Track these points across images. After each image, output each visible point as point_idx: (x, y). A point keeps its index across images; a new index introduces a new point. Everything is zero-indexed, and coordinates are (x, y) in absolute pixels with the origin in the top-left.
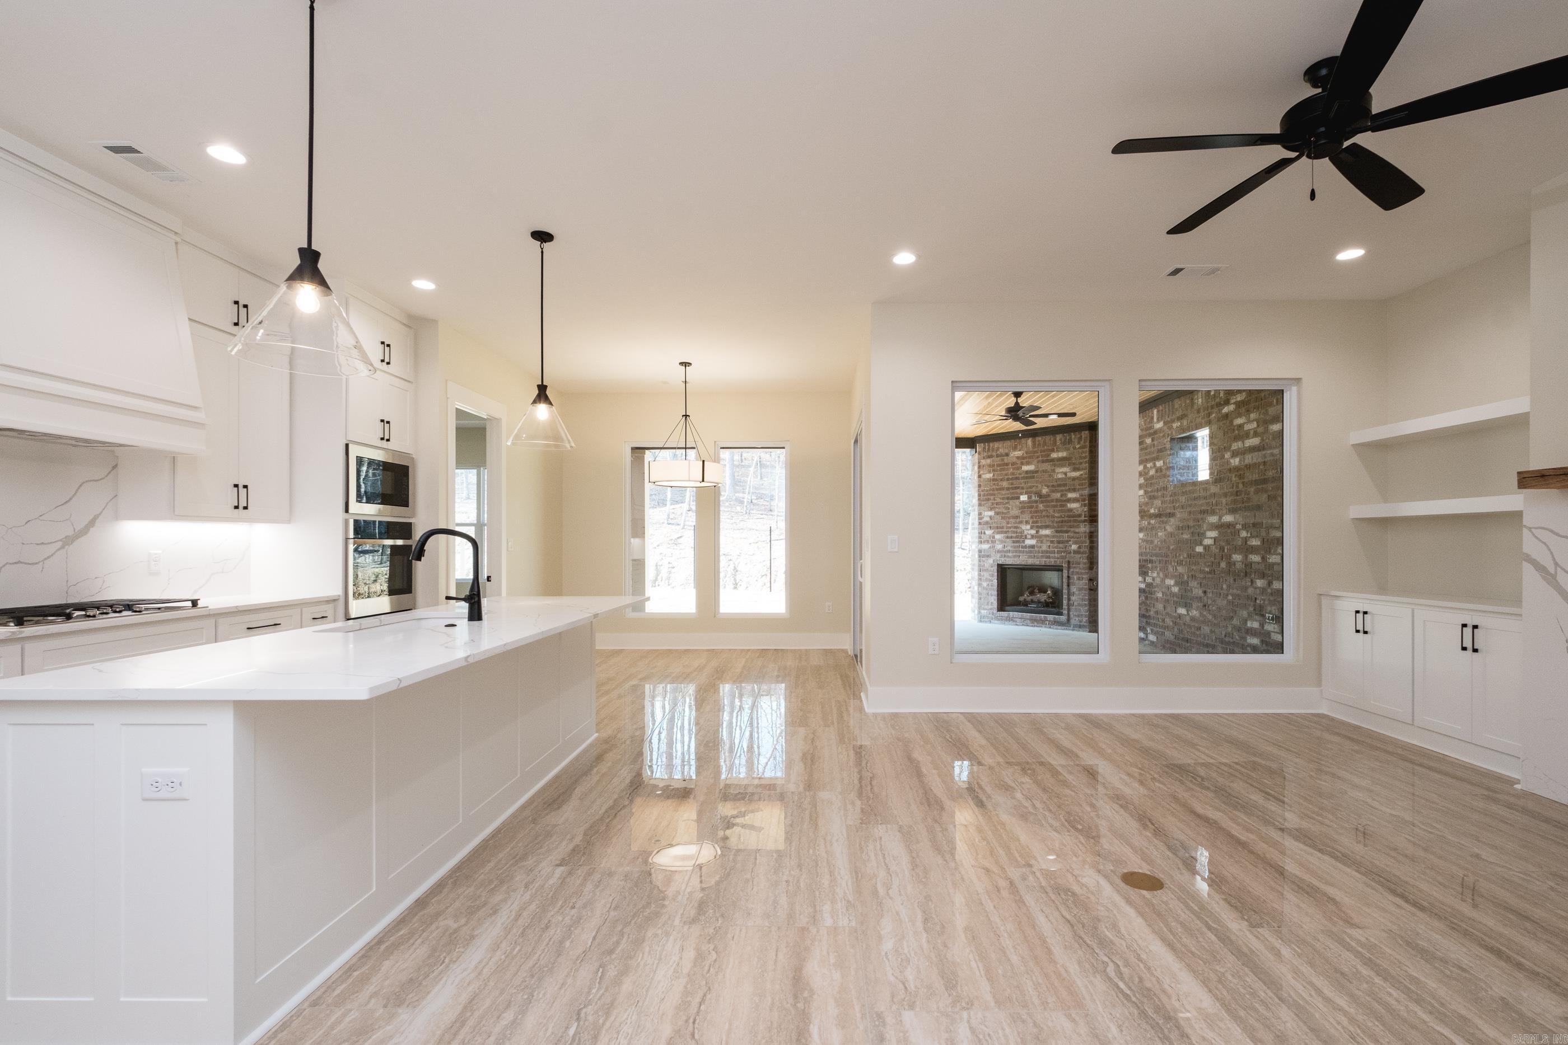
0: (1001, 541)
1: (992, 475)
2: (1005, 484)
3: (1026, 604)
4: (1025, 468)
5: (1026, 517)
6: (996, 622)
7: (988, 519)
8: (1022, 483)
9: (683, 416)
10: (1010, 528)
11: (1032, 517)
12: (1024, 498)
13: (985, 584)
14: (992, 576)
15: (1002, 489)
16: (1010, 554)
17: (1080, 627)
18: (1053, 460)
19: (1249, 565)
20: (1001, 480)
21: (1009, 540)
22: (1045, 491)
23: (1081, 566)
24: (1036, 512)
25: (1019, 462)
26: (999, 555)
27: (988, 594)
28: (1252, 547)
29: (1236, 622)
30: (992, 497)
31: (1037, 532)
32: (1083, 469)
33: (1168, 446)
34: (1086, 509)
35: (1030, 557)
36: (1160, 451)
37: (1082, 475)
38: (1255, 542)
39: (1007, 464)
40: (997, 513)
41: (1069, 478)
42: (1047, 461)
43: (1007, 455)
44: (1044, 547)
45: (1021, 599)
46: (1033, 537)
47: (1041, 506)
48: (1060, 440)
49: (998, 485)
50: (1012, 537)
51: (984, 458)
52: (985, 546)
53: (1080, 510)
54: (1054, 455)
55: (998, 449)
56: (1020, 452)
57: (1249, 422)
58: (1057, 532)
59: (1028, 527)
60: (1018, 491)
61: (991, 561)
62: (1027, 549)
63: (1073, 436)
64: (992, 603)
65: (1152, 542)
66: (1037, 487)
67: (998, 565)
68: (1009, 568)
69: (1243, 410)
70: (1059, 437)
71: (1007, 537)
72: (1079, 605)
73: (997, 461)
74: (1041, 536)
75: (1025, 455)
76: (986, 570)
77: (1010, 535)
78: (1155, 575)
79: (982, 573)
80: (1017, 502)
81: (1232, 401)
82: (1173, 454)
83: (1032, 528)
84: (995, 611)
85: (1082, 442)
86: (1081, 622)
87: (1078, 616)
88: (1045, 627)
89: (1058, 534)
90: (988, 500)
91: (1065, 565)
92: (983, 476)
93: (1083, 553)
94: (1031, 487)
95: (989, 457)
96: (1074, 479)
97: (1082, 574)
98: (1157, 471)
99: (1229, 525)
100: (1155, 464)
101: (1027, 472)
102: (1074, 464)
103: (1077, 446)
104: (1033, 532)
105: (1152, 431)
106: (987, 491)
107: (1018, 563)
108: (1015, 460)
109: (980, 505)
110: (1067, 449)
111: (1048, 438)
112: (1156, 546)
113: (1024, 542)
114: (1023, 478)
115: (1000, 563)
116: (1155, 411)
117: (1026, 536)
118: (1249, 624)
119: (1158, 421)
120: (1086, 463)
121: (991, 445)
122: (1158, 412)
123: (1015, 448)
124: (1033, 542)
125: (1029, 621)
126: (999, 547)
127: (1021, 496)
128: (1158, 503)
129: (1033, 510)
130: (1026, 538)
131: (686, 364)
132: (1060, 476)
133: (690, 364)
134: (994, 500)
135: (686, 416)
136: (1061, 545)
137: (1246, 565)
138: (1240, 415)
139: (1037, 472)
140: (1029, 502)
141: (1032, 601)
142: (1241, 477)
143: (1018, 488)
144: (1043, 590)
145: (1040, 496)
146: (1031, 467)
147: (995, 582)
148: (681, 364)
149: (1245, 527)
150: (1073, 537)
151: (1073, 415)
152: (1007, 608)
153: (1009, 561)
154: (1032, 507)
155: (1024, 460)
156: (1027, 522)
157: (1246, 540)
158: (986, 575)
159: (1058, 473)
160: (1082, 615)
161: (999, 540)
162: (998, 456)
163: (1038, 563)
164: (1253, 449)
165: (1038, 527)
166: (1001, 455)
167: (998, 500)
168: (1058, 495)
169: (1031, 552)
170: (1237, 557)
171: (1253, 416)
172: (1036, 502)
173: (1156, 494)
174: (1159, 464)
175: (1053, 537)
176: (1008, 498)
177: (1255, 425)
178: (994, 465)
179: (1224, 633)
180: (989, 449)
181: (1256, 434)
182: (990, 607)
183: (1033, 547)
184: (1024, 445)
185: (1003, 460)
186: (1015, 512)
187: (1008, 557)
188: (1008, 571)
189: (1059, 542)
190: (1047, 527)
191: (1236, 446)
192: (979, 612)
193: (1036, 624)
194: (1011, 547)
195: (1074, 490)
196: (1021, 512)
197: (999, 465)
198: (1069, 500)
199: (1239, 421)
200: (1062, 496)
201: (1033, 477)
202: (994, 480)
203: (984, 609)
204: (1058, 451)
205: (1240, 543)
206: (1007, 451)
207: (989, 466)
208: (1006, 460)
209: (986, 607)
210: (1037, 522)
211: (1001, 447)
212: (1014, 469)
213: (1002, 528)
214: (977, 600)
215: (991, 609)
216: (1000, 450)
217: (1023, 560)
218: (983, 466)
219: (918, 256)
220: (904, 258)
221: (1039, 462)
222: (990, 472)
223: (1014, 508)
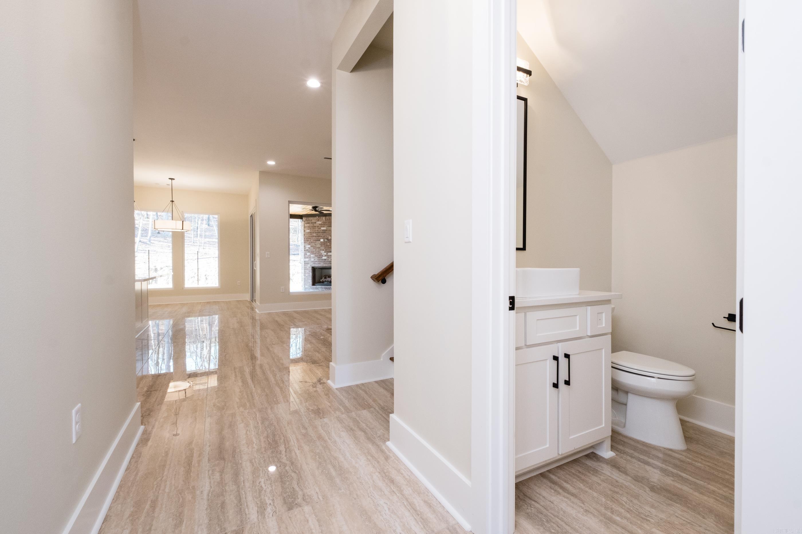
0: (313, 258)
1: (309, 231)
2: (315, 235)
3: (323, 282)
4: (322, 228)
5: (323, 248)
6: (312, 289)
7: (308, 248)
8: (321, 234)
9: (171, 201)
10: (317, 252)
11: (325, 248)
12: (322, 240)
13: (307, 275)
14: (310, 271)
15: (313, 236)
16: (317, 263)
20: (313, 233)
24: (326, 246)
26: (312, 263)
27: (308, 279)
30: (309, 240)
31: (327, 254)
35: (324, 263)
39: (315, 227)
40: (312, 246)
43: (315, 223)
45: (321, 280)
46: (325, 256)
47: (328, 244)
49: (312, 235)
50: (317, 256)
51: (306, 223)
52: (307, 260)
55: (312, 220)
59: (324, 252)
60: (320, 237)
61: (309, 265)
62: (323, 261)
64: (310, 282)
66: (327, 236)
68: (316, 268)
71: (316, 256)
73: (311, 225)
74: (328, 255)
75: (322, 223)
76: (307, 269)
77: (317, 255)
79: (306, 271)
80: (319, 242)
83: (325, 252)
84: (311, 286)
90: (308, 241)
92: (306, 231)
94: (324, 236)
95: (308, 223)
101: (323, 230)
104: (325, 254)
106: (307, 237)
107: (320, 266)
108: (318, 225)
109: (305, 243)
114: (322, 232)
115: (313, 266)
117: (323, 255)
121: (309, 218)
123: (318, 220)
124: (325, 258)
125: (324, 289)
126: (312, 260)
127: (321, 240)
130: (323, 256)
131: (172, 179)
133: (174, 179)
135: (172, 201)
139: (326, 230)
140: (324, 242)
141: (325, 281)
143: (320, 236)
145: (328, 239)
146: (325, 228)
147: (311, 274)
148: (170, 179)
152: (316, 284)
153: (316, 265)
154: (325, 244)
156: (323, 250)
161: (312, 257)
162: (312, 223)
163: (327, 266)
165: (327, 252)
166: (313, 223)
167: (312, 241)
169: (324, 262)
172: (326, 242)
176: (316, 240)
178: (310, 227)
180: (308, 220)
182: (309, 284)
183: (325, 260)
184: (322, 219)
185: (314, 225)
186: (319, 246)
187: (316, 264)
188: (316, 269)
192: (305, 287)
194: (317, 260)
196: (321, 246)
197: (312, 227)
201: (325, 232)
202: (310, 233)
203: (306, 285)
206: (315, 221)
207: (308, 227)
208: (315, 225)
209: (307, 284)
210: (327, 250)
211: (313, 219)
212: (318, 229)
213: (314, 252)
214: (304, 282)
215: (309, 285)
216: (313, 221)
217: (322, 265)
218: (306, 227)
219: (276, 163)
220: (271, 163)
221: (327, 226)
222: (308, 229)
223: (318, 244)
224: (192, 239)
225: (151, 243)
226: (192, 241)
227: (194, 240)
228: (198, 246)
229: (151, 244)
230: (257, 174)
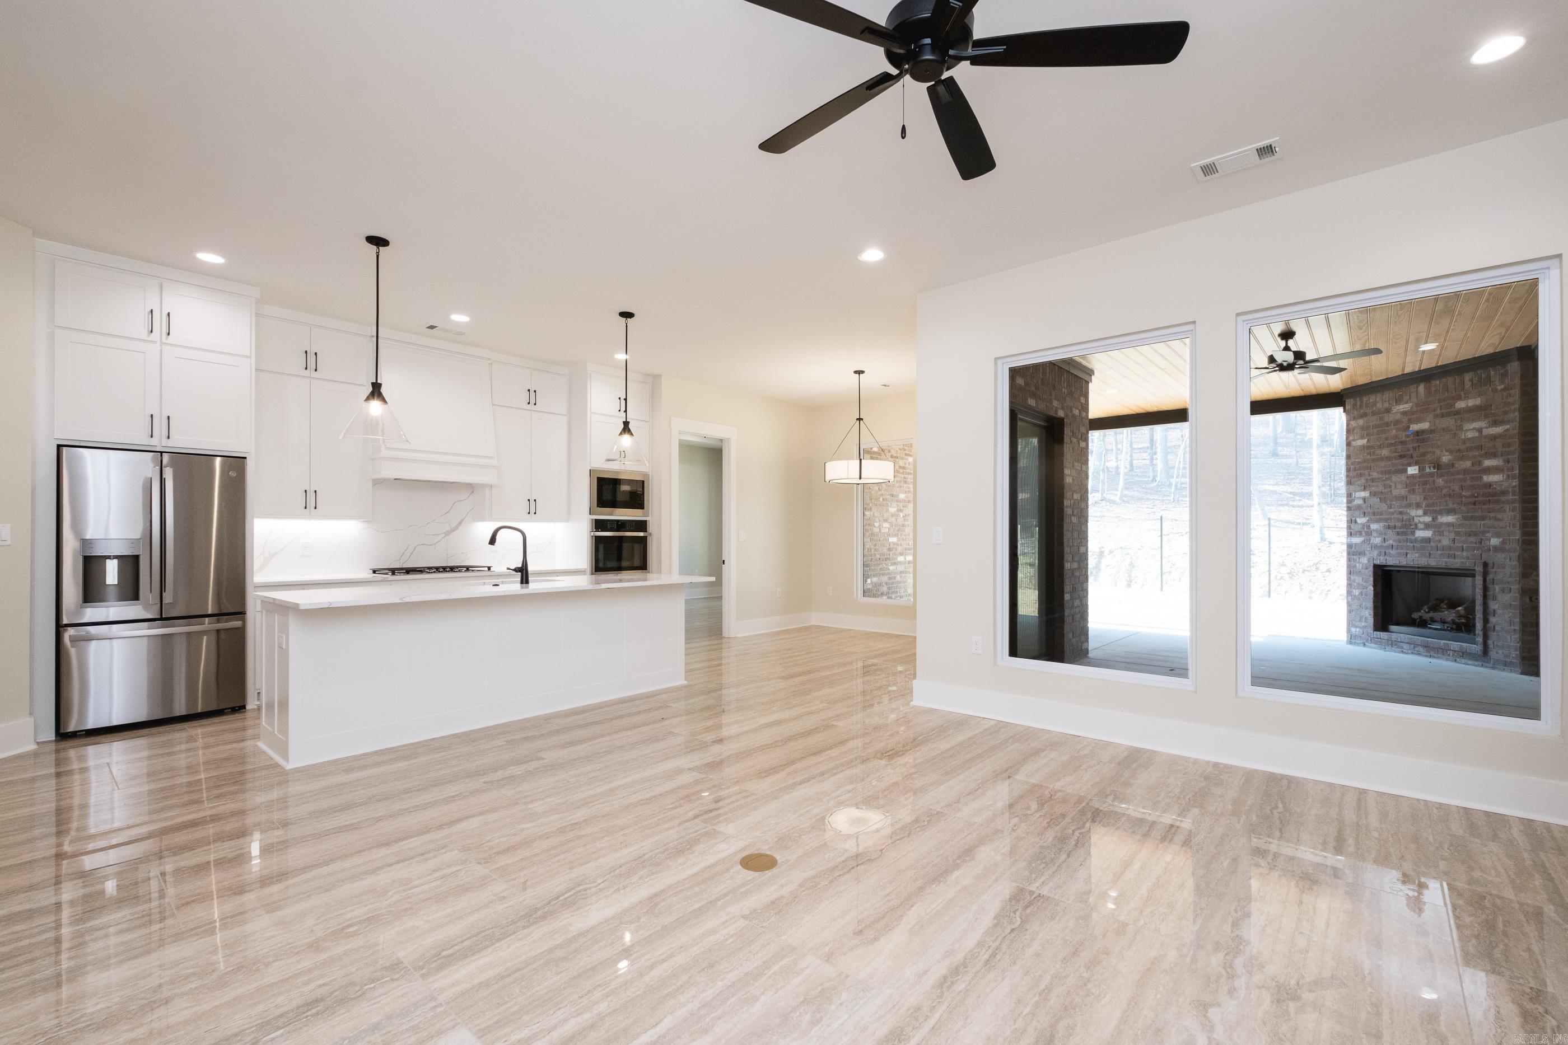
0: (1380, 533)
1: (1365, 441)
2: (1385, 452)
4: (1415, 427)
5: (1417, 498)
6: (1372, 645)
7: (1360, 502)
8: (1409, 449)
10: (1393, 514)
11: (1426, 498)
12: (1413, 470)
13: (1356, 592)
14: (1367, 580)
15: (1381, 459)
16: (1395, 552)
17: (1506, 664)
18: (1458, 412)
20: (1380, 447)
21: (1390, 531)
22: (1446, 458)
24: (1433, 490)
25: (1405, 419)
26: (1375, 553)
27: (1361, 607)
30: (1366, 472)
31: (1434, 519)
32: (1510, 422)
34: (1515, 483)
35: (1424, 556)
37: (1507, 430)
39: (1387, 424)
40: (1374, 494)
41: (1486, 436)
42: (1449, 415)
43: (1388, 410)
44: (1445, 542)
45: (1416, 616)
46: (1427, 526)
47: (1440, 482)
48: (1471, 380)
49: (1375, 454)
50: (1395, 527)
51: (1356, 419)
52: (1357, 540)
53: (1506, 484)
54: (1460, 405)
55: (1375, 403)
56: (1406, 406)
58: (1465, 518)
59: (1420, 512)
60: (1403, 461)
61: (1364, 560)
62: (1418, 545)
63: (1492, 373)
64: (1366, 619)
66: (1434, 453)
67: (1376, 567)
68: (1393, 571)
70: (1467, 377)
71: (1389, 527)
72: (1509, 632)
73: (1373, 420)
74: (1441, 525)
75: (1415, 408)
76: (1359, 573)
77: (1392, 524)
79: (1352, 578)
80: (1403, 477)
83: (1425, 513)
84: (1370, 630)
85: (1507, 380)
86: (1506, 656)
87: (1507, 652)
88: (1447, 660)
89: (1467, 522)
90: (1361, 475)
91: (1479, 569)
92: (1354, 443)
94: (1423, 454)
95: (1364, 417)
96: (1494, 438)
97: (1508, 583)
101: (1418, 433)
102: (1494, 415)
103: (1499, 388)
104: (1428, 519)
106: (1359, 463)
107: (1404, 563)
108: (1398, 417)
109: (1349, 483)
110: (1480, 395)
111: (1450, 380)
113: (1413, 533)
114: (1412, 442)
115: (1378, 562)
117: (1416, 525)
121: (1365, 399)
123: (1399, 401)
124: (1428, 534)
125: (1421, 648)
126: (1377, 540)
127: (1409, 469)
129: (1428, 486)
130: (1416, 527)
132: (1470, 435)
134: (1370, 475)
136: (1472, 539)
139: (1431, 431)
140: (1421, 476)
141: (1435, 620)
143: (1404, 456)
144: (1453, 605)
145: (1438, 466)
146: (1425, 426)
147: (1371, 588)
152: (1393, 628)
153: (1392, 560)
154: (1425, 483)
155: (1411, 416)
156: (1418, 506)
158: (1358, 579)
159: (1467, 430)
160: (1509, 647)
161: (1377, 531)
162: (1374, 414)
163: (1434, 564)
165: (1435, 511)
166: (1380, 412)
167: (1375, 475)
168: (1467, 464)
169: (1426, 548)
172: (1431, 475)
175: (1460, 526)
176: (1389, 472)
178: (1368, 427)
180: (1361, 406)
182: (1363, 624)
183: (1428, 540)
184: (1413, 395)
185: (1381, 419)
186: (1400, 491)
187: (1392, 555)
188: (1390, 574)
189: (1469, 534)
190: (1449, 512)
192: (1348, 633)
193: (1432, 654)
194: (1395, 541)
195: (1494, 455)
196: (1410, 492)
197: (1375, 426)
198: (1488, 471)
200: (1473, 465)
201: (1428, 440)
202: (1368, 447)
203: (1356, 627)
204: (1467, 398)
206: (1386, 405)
207: (1362, 428)
208: (1387, 418)
209: (1358, 624)
210: (1433, 505)
211: (1379, 401)
212: (1398, 430)
213: (1381, 513)
215: (1365, 627)
216: (1378, 405)
217: (1414, 559)
218: (1354, 430)
221: (1436, 416)
222: (1362, 438)
223: (1399, 486)
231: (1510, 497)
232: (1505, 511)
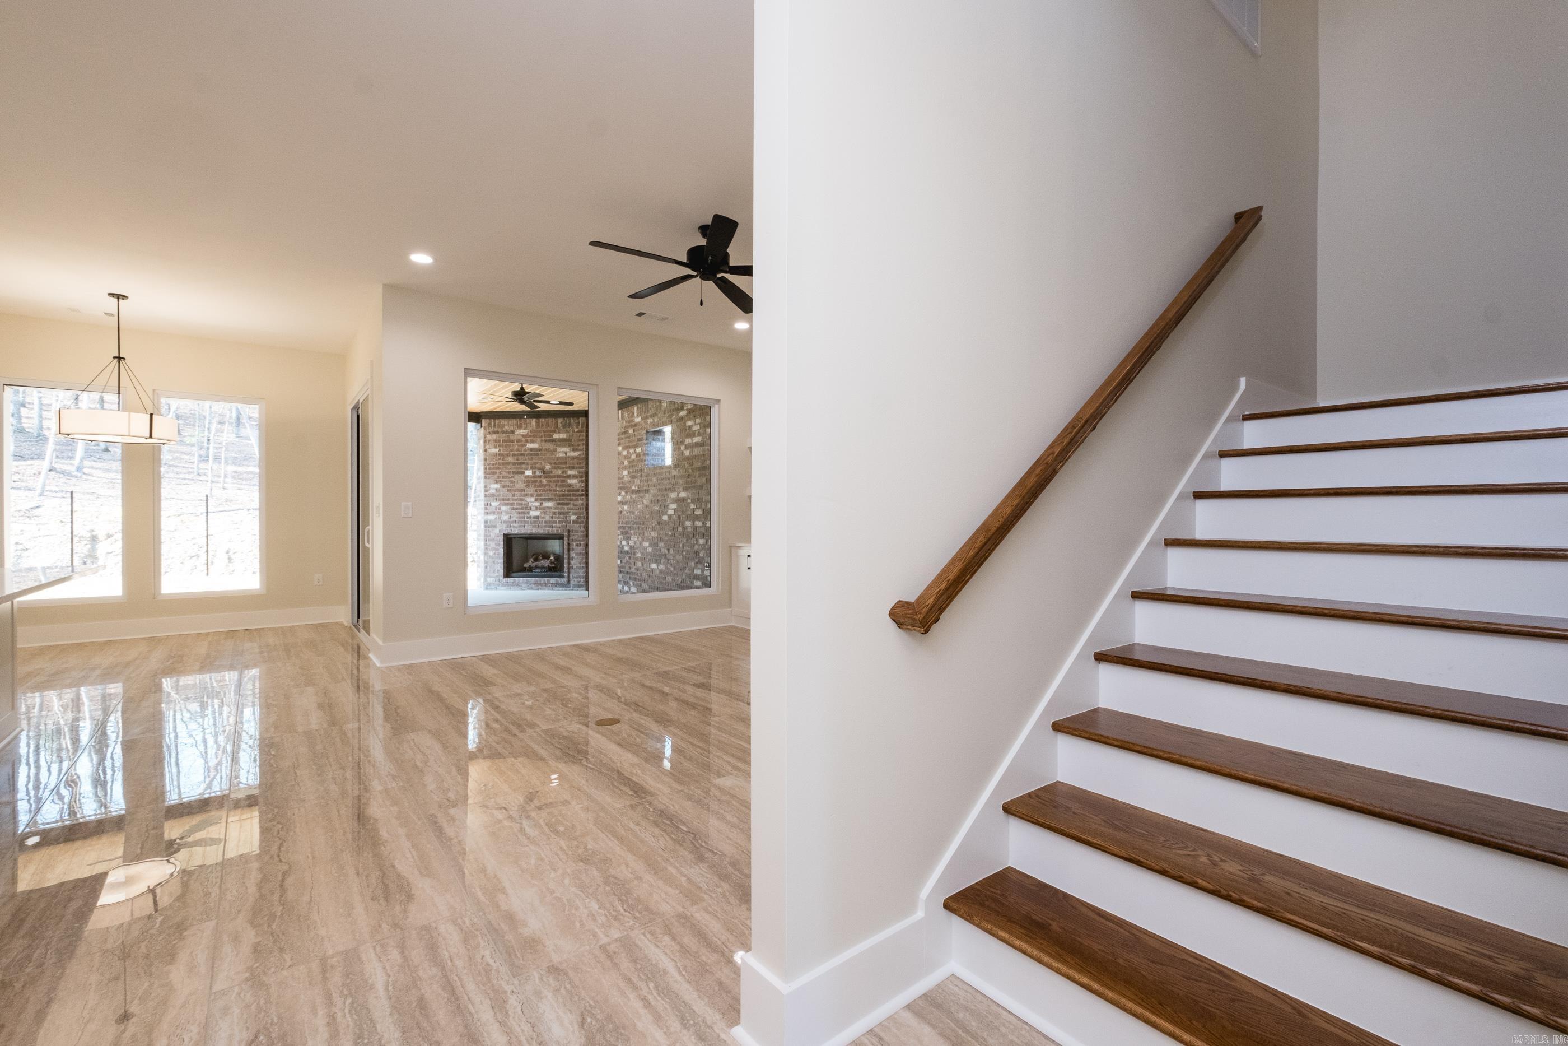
0: (507, 513)
1: (498, 450)
2: (510, 459)
3: (530, 569)
4: (530, 446)
5: (531, 490)
6: (502, 588)
7: (494, 491)
8: (525, 459)
9: (116, 357)
10: (516, 500)
11: (536, 491)
12: (529, 473)
13: (491, 553)
14: (499, 545)
15: (508, 464)
16: (516, 525)
17: (575, 586)
18: (554, 440)
19: (695, 528)
20: (507, 455)
21: (514, 511)
22: (548, 467)
23: (580, 534)
24: (540, 486)
25: (524, 439)
26: (505, 525)
27: (494, 562)
28: (697, 515)
29: (687, 571)
30: (498, 471)
31: (541, 504)
32: (580, 450)
33: (645, 437)
34: (582, 484)
35: (534, 527)
36: (639, 440)
37: (580, 455)
38: (699, 512)
39: (512, 441)
40: (504, 486)
41: (569, 457)
42: (550, 441)
43: (513, 432)
44: (548, 518)
45: (526, 565)
46: (537, 508)
47: (544, 481)
48: (561, 423)
49: (503, 459)
50: (517, 509)
51: (490, 433)
52: (491, 517)
53: (579, 485)
54: (556, 436)
55: (503, 426)
56: (524, 431)
57: (695, 424)
58: (559, 504)
59: (533, 499)
60: (523, 466)
61: (497, 531)
62: (532, 520)
63: (572, 421)
64: (498, 571)
65: (633, 513)
66: (541, 463)
67: (505, 535)
68: (515, 538)
69: (691, 416)
70: (560, 420)
71: (513, 509)
72: (577, 568)
73: (503, 437)
74: (544, 508)
75: (530, 434)
76: (493, 540)
77: (515, 507)
78: (636, 539)
79: (488, 543)
80: (522, 477)
81: (685, 408)
82: (648, 443)
83: (536, 500)
84: (501, 578)
85: (580, 427)
86: (579, 582)
87: (577, 577)
88: (549, 589)
89: (559, 506)
90: (494, 473)
91: (566, 534)
92: (489, 450)
93: (580, 523)
94: (535, 463)
95: (495, 433)
96: (573, 458)
97: (580, 541)
98: (637, 457)
99: (684, 500)
100: (635, 450)
101: (531, 449)
102: (573, 445)
103: (576, 430)
104: (537, 504)
105: (633, 423)
106: (493, 464)
107: (523, 532)
108: (520, 437)
109: (486, 478)
110: (567, 432)
111: (550, 420)
112: (636, 516)
113: (528, 513)
114: (528, 455)
115: (506, 532)
116: (636, 408)
117: (531, 508)
118: (695, 572)
119: (638, 416)
120: (583, 445)
121: (497, 421)
122: (638, 408)
123: (520, 427)
124: (537, 513)
125: (533, 585)
126: (505, 518)
127: (526, 472)
128: (637, 481)
129: (537, 484)
130: (531, 509)
131: (119, 297)
132: (561, 455)
133: (124, 297)
134: (500, 473)
135: (120, 358)
136: (562, 516)
137: (694, 529)
138: (690, 419)
139: (540, 450)
140: (534, 477)
141: (537, 567)
142: (691, 464)
143: (523, 463)
144: (546, 557)
145: (544, 472)
146: (535, 446)
147: (501, 551)
148: (113, 295)
149: (693, 501)
150: (572, 509)
151: (571, 404)
152: (513, 574)
153: (515, 531)
154: (536, 481)
155: (528, 438)
156: (532, 495)
157: (693, 510)
158: (492, 544)
159: (560, 452)
160: (580, 577)
161: (505, 511)
162: (503, 432)
163: (541, 532)
164: (697, 445)
165: (541, 499)
166: (507, 432)
167: (504, 474)
168: (559, 472)
169: (535, 522)
170: (688, 523)
171: (697, 421)
172: (540, 477)
173: (636, 474)
174: (638, 450)
175: (556, 508)
176: (513, 473)
177: (698, 427)
178: (499, 441)
179: (680, 580)
180: (496, 426)
181: (699, 435)
182: (496, 574)
183: (537, 517)
184: (529, 425)
185: (508, 436)
186: (520, 485)
187: (514, 527)
188: (514, 540)
189: (560, 513)
190: (549, 500)
191: (688, 441)
192: (485, 580)
193: (540, 587)
194: (517, 518)
195: (573, 468)
196: (526, 486)
197: (504, 441)
198: (569, 477)
199: (689, 423)
200: (562, 473)
201: (537, 455)
202: (499, 455)
203: (490, 577)
204: (559, 433)
205: (690, 513)
206: (512, 428)
207: (495, 441)
208: (511, 437)
209: (492, 575)
210: (541, 495)
211: (508, 424)
212: (519, 446)
213: (508, 500)
214: (483, 569)
215: (497, 576)
216: (506, 427)
217: (528, 529)
218: (489, 441)
219: (435, 260)
220: (421, 258)
221: (542, 441)
222: (495, 447)
223: (519, 482)
224: (195, 466)
225: (84, 474)
226: (196, 469)
227: (198, 468)
228: (210, 482)
229: (84, 477)
230: (380, 289)
231: (581, 493)
232: (578, 500)
